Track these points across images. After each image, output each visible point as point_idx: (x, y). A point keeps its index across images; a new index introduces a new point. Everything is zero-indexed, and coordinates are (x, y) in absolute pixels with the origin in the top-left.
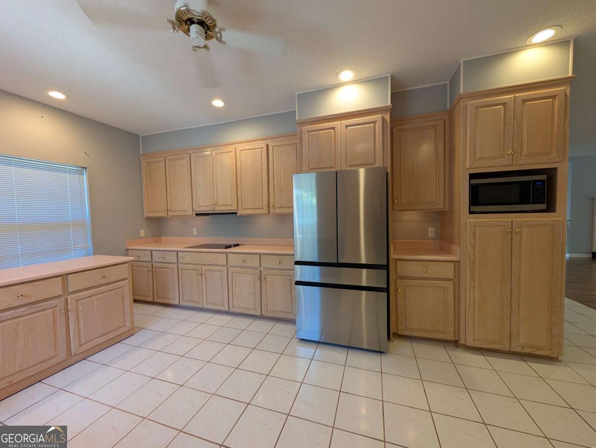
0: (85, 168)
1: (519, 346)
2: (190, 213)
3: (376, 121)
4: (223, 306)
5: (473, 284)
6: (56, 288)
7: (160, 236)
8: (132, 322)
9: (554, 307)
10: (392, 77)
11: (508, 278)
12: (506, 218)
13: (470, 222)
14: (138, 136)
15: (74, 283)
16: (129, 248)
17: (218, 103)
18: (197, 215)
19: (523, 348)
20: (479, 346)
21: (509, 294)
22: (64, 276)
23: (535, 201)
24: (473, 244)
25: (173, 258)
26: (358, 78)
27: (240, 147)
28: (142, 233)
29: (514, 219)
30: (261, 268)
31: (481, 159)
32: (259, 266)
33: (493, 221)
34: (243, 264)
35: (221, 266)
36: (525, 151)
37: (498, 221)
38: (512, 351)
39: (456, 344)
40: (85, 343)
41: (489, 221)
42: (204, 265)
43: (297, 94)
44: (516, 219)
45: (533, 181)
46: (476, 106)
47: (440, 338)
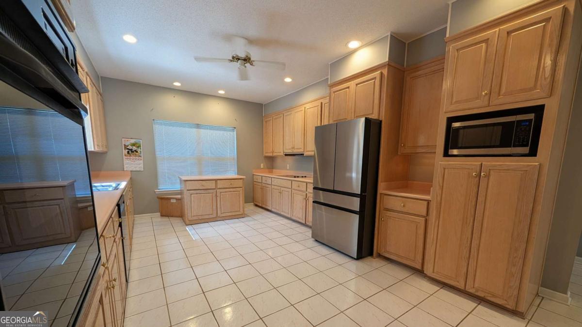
0: (235, 128)
1: (473, 288)
2: (282, 154)
3: (376, 78)
4: (288, 214)
5: (437, 222)
6: (212, 185)
7: (273, 169)
8: (243, 211)
9: (515, 258)
10: (391, 35)
11: (470, 220)
12: (475, 162)
13: (441, 164)
14: (262, 104)
15: (220, 184)
16: (254, 174)
17: (288, 80)
18: (286, 155)
19: (477, 291)
20: (438, 278)
21: (470, 237)
22: (216, 180)
23: (517, 143)
24: (441, 185)
25: (269, 181)
26: (365, 43)
27: (307, 106)
28: (262, 166)
29: (483, 163)
30: (307, 192)
31: (457, 102)
32: (305, 190)
33: (462, 164)
34: (298, 188)
35: (288, 188)
36: (503, 90)
37: (466, 165)
38: (466, 291)
39: (419, 272)
40: (223, 213)
41: (457, 164)
42: (282, 187)
43: (330, 63)
44: (486, 163)
45: (518, 121)
46: (457, 48)
47: (409, 265)
